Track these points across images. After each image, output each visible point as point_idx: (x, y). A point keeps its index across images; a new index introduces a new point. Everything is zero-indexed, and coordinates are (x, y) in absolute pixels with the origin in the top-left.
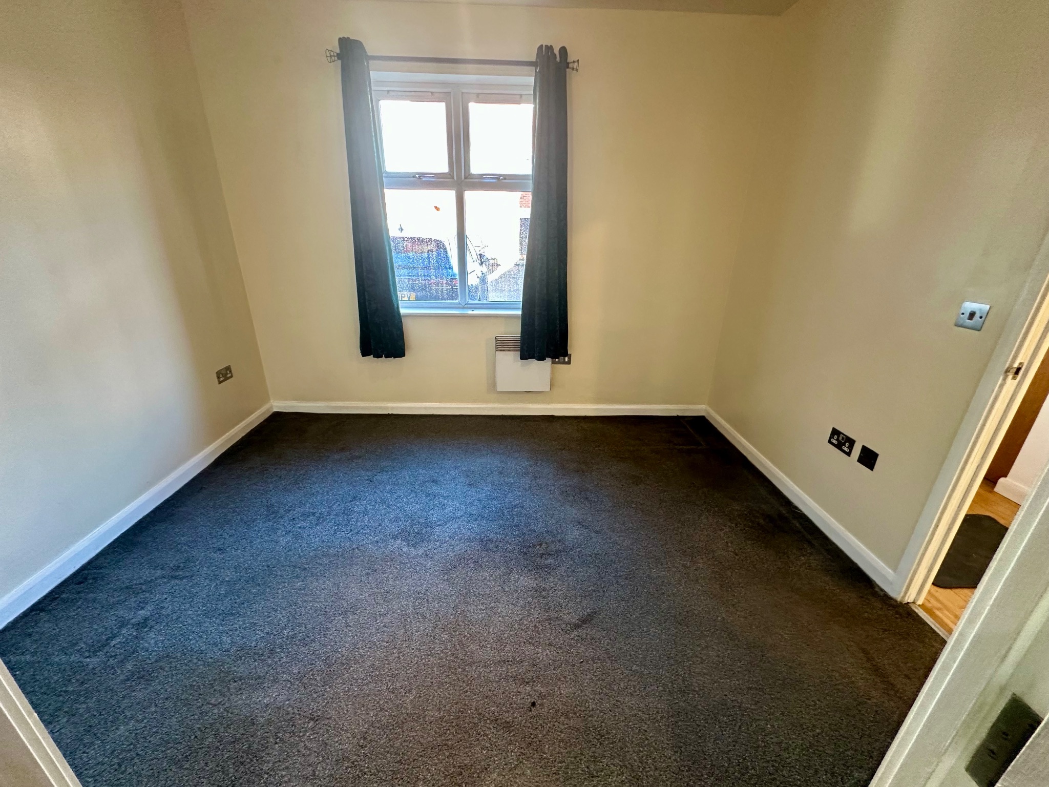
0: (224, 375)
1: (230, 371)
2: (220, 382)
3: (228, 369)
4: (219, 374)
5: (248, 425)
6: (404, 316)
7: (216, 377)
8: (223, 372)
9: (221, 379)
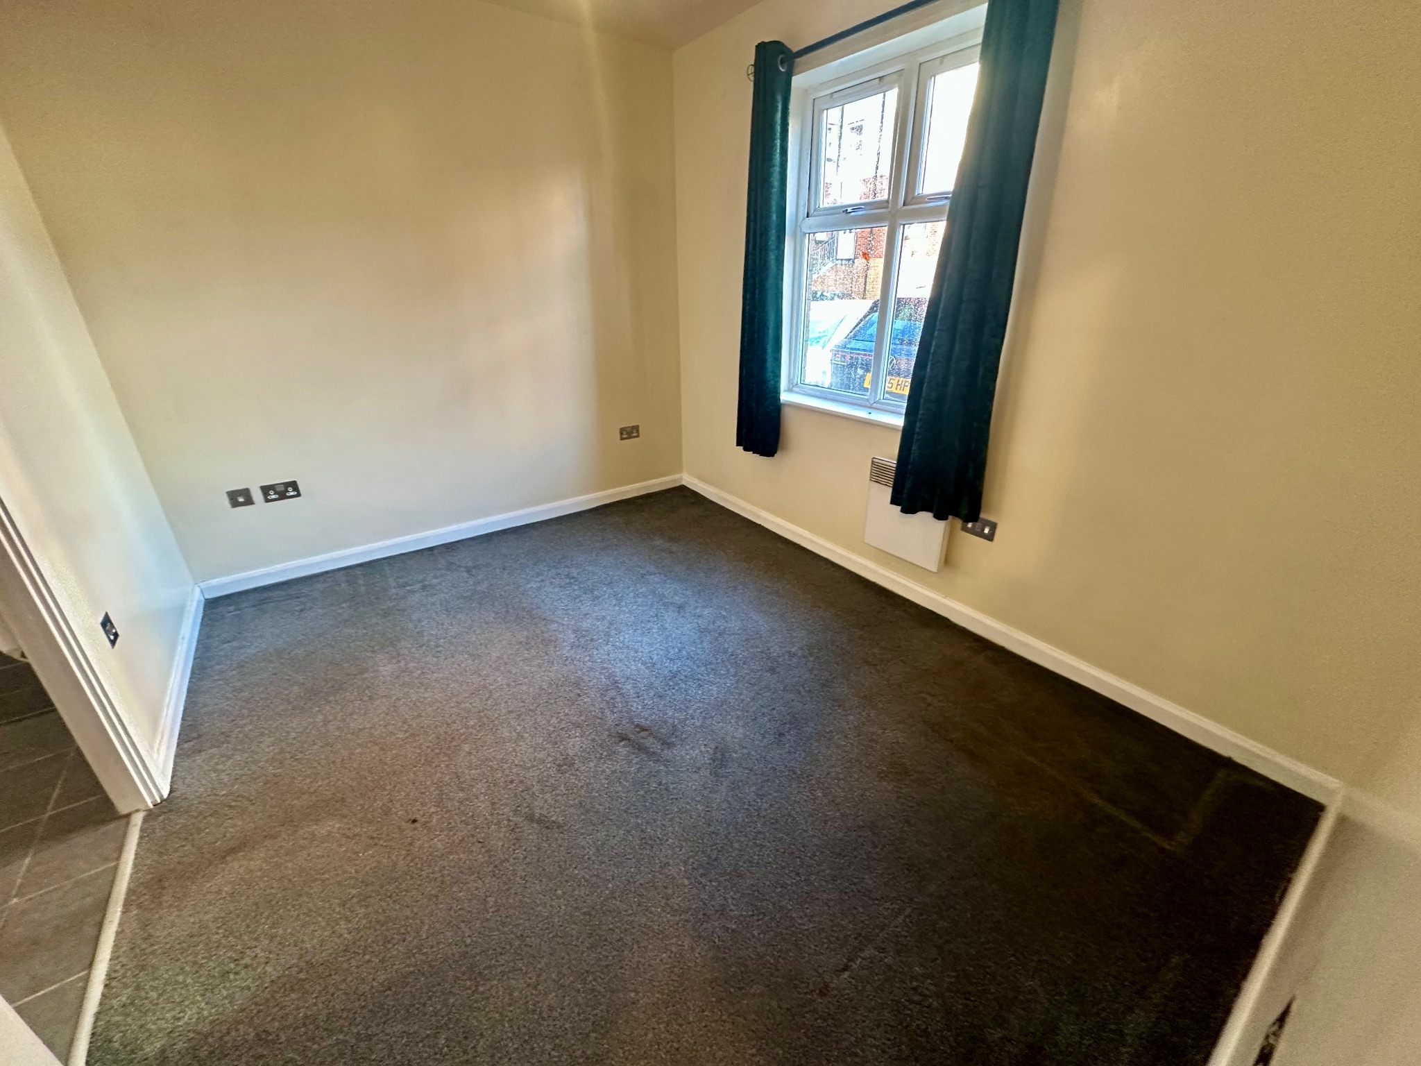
0: (629, 433)
1: (638, 431)
2: (622, 439)
3: (636, 428)
4: (622, 431)
5: (647, 487)
6: (784, 405)
7: (619, 434)
8: (628, 430)
9: (625, 436)
